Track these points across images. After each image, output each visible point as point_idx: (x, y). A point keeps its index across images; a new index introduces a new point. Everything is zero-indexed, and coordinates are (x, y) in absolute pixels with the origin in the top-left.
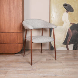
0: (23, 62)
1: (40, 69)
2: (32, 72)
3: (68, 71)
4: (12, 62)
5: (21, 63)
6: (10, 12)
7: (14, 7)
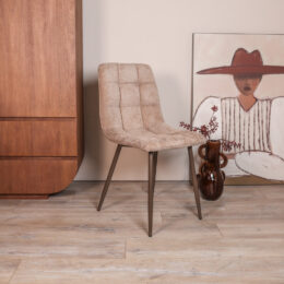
0: (77, 226)
1: (138, 250)
2: (111, 263)
3: (240, 257)
4: (37, 224)
5: (73, 229)
6: (31, 43)
7: (45, 25)
